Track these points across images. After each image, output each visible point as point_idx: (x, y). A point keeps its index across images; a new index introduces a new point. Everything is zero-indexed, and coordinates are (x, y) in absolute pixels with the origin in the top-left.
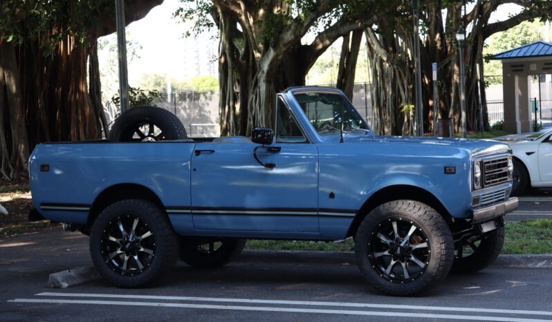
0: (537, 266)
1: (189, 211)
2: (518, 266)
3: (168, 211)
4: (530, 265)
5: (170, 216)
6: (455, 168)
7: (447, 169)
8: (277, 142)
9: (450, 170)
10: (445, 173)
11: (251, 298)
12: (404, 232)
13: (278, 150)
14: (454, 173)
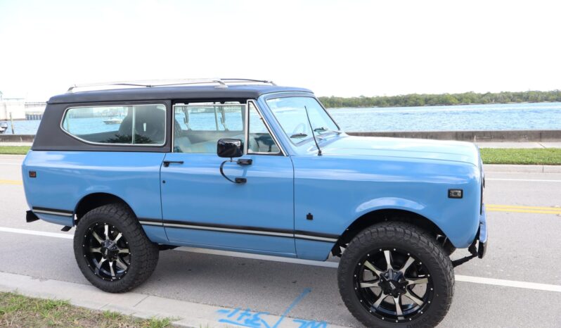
1: (161, 224)
3: (141, 222)
5: (144, 227)
6: (462, 191)
7: (453, 192)
8: (248, 154)
9: (456, 193)
10: (450, 196)
12: (400, 261)
13: (250, 162)
14: (461, 197)
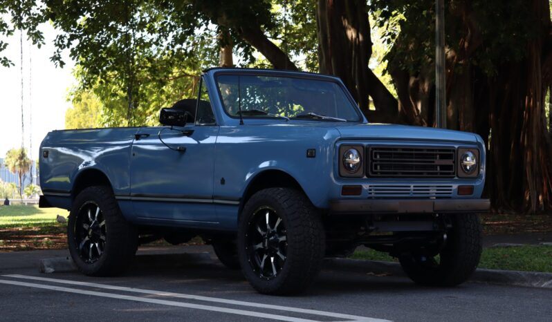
0: (542, 286)
2: (523, 285)
4: (535, 284)
6: (315, 150)
7: (309, 151)
8: (196, 126)
9: (311, 153)
10: (307, 156)
11: (132, 287)
14: (314, 157)
